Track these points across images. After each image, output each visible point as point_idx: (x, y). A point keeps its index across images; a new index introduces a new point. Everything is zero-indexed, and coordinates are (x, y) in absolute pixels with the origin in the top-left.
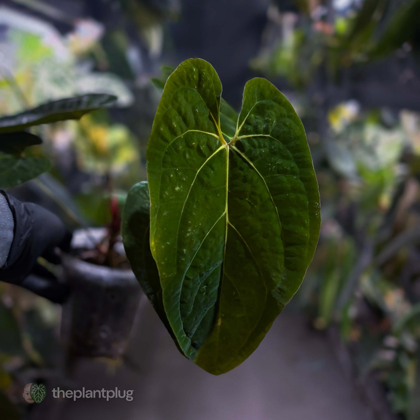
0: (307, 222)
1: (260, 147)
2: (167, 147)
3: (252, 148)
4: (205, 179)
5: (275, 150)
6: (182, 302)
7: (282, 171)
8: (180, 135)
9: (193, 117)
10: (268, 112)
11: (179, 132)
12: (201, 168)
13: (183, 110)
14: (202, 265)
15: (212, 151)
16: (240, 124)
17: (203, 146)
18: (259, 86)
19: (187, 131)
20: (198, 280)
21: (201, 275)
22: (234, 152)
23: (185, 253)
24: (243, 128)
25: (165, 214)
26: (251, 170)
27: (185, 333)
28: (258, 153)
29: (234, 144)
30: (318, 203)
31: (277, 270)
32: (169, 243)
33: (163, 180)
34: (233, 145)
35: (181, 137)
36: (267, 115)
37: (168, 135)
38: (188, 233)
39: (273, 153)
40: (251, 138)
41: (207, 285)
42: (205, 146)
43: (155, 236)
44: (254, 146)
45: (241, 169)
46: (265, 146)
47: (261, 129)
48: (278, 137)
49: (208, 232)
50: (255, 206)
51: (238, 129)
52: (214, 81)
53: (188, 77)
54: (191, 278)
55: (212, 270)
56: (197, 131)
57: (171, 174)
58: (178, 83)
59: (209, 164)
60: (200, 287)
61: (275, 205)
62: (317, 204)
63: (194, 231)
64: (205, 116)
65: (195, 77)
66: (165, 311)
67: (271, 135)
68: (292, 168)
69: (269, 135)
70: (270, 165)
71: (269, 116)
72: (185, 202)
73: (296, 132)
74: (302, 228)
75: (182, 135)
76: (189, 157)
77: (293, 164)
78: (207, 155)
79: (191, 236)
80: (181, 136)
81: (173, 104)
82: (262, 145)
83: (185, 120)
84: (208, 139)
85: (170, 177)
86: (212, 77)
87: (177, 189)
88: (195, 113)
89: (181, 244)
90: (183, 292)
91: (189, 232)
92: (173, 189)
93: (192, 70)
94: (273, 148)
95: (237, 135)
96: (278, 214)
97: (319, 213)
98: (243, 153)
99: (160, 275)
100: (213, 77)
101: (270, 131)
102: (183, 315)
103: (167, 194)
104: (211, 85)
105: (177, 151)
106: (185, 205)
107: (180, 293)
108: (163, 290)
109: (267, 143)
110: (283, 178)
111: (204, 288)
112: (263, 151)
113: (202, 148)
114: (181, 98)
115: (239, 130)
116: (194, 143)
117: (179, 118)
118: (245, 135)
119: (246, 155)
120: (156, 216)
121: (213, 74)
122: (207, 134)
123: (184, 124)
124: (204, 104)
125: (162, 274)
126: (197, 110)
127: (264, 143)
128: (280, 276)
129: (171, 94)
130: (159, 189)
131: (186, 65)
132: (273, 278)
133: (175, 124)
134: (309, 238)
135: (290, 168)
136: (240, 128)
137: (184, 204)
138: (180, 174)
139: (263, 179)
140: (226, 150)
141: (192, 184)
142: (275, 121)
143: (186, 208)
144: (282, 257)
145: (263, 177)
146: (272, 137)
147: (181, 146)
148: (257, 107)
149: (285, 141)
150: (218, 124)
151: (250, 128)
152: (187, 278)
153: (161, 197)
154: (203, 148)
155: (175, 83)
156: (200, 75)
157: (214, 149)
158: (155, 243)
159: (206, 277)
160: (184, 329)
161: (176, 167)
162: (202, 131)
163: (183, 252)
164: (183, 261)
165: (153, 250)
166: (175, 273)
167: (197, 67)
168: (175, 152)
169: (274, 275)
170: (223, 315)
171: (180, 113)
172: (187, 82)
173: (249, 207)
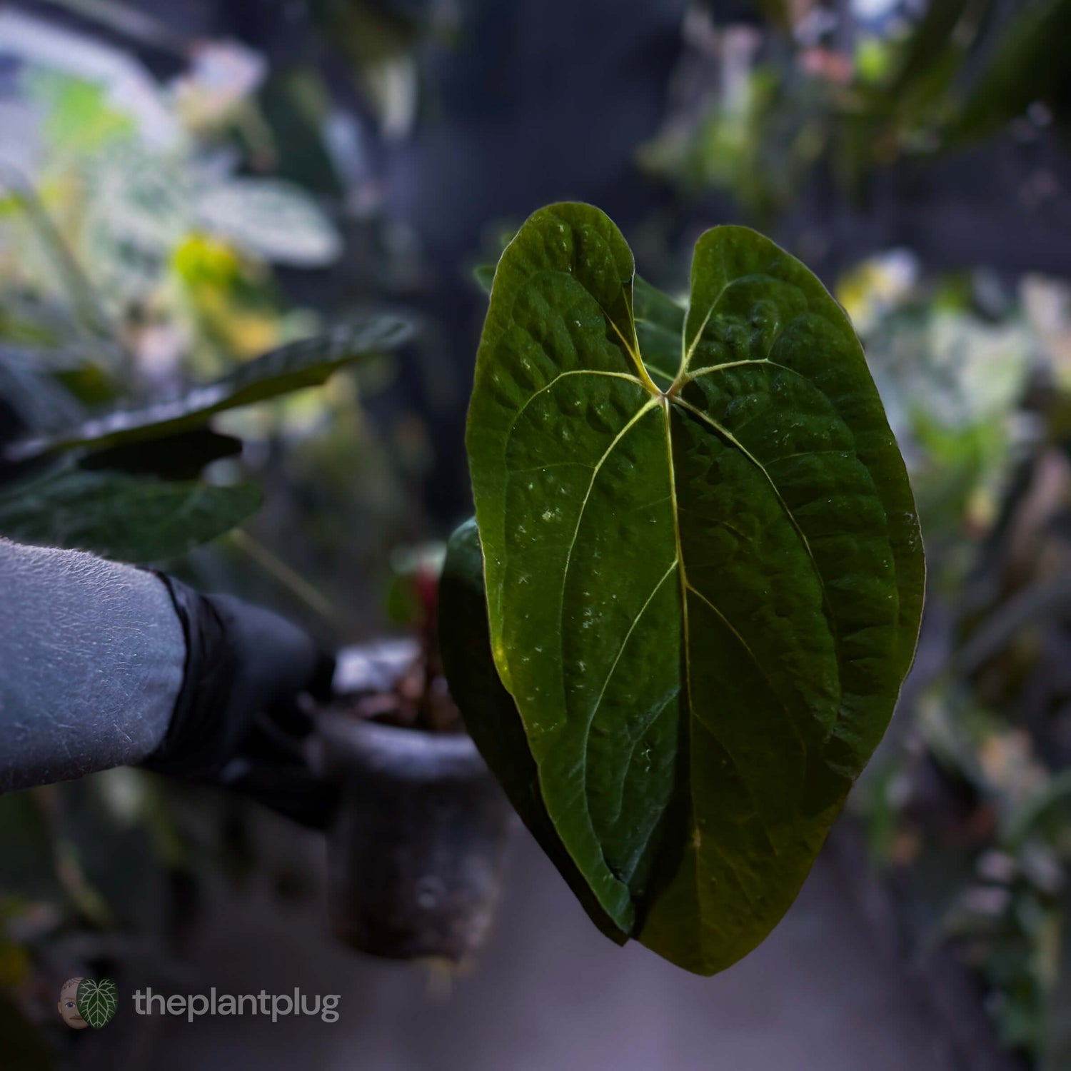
0: (889, 564)
1: (746, 391)
2: (515, 418)
3: (728, 397)
4: (616, 485)
5: (785, 395)
6: (591, 793)
7: (808, 444)
8: (543, 387)
9: (570, 340)
10: (760, 303)
11: (539, 380)
12: (602, 461)
13: (543, 326)
14: (631, 697)
15: (626, 417)
16: (689, 342)
17: (602, 407)
18: (729, 242)
19: (558, 375)
20: (625, 736)
21: (632, 723)
22: (682, 410)
23: (583, 669)
24: (697, 350)
25: (522, 579)
26: (729, 450)
27: (608, 870)
28: (741, 406)
29: (680, 392)
30: (910, 513)
31: (824, 693)
32: (540, 650)
33: (511, 500)
34: (677, 395)
35: (546, 390)
36: (755, 311)
37: (512, 390)
38: (585, 622)
39: (780, 401)
40: (722, 372)
41: (652, 746)
42: (608, 406)
43: (505, 635)
44: (730, 391)
45: (703, 450)
46: (757, 389)
47: (743, 346)
48: (789, 362)
49: (638, 613)
50: (750, 539)
51: (686, 354)
52: (612, 249)
53: (548, 248)
54: (605, 730)
55: (659, 708)
56: (584, 371)
57: (530, 484)
58: (526, 265)
59: (622, 449)
60: (636, 753)
61: (800, 530)
62: (909, 516)
63: (601, 614)
64: (599, 335)
65: (565, 245)
66: (551, 816)
67: (772, 358)
68: (834, 433)
69: (766, 360)
70: (776, 431)
71: (761, 313)
72: (571, 547)
73: (835, 342)
74: (878, 581)
75: (548, 386)
76: (568, 436)
77: (837, 424)
78: (614, 428)
79: (594, 628)
80: (546, 388)
81: (517, 317)
82: (751, 386)
83: (550, 349)
84: (614, 388)
85: (526, 489)
86: (606, 240)
87: (547, 516)
88: (572, 329)
89: (571, 649)
90: (590, 769)
91: (588, 618)
92: (538, 516)
93: (555, 230)
94: (779, 389)
95: (686, 368)
96: (810, 552)
97: (916, 539)
98: (705, 412)
99: (526, 728)
100: (609, 237)
101: (769, 348)
102: (599, 824)
103: (524, 531)
104: (607, 259)
105: (538, 424)
106: (572, 552)
107: (584, 770)
108: (539, 765)
109: (763, 381)
110: (814, 460)
111: (645, 756)
112: (755, 400)
113: (599, 412)
114: (536, 299)
115: (689, 356)
116: (578, 403)
117: (535, 348)
118: (705, 366)
119: (712, 415)
120: (501, 586)
121: (609, 232)
122: (610, 376)
123: (550, 361)
124: (594, 305)
125: (532, 727)
126: (578, 322)
127: (756, 382)
128: (833, 709)
129: (511, 294)
130: (503, 521)
131: (540, 221)
132: (815, 716)
133: (526, 362)
134: (898, 604)
135: (828, 434)
136: (691, 351)
137: (569, 553)
138: (551, 479)
139: (763, 468)
140: (661, 409)
141: (585, 502)
142: (777, 324)
143: (575, 560)
144: (831, 661)
145: (761, 463)
146: (774, 363)
147: (548, 412)
148: (730, 294)
149: (809, 368)
150: (633, 348)
151: (716, 348)
152: (595, 732)
153: (509, 539)
154: (602, 410)
155: (518, 267)
156: (577, 237)
157: (630, 409)
158: (506, 652)
159: (648, 727)
160: (607, 860)
161: (541, 464)
162: (596, 370)
163: (579, 667)
164: (580, 689)
165: (503, 670)
166: (565, 721)
167: (567, 220)
168: (533, 429)
169: (817, 706)
170: (704, 821)
171: (535, 333)
172: (546, 260)
173: (735, 544)
